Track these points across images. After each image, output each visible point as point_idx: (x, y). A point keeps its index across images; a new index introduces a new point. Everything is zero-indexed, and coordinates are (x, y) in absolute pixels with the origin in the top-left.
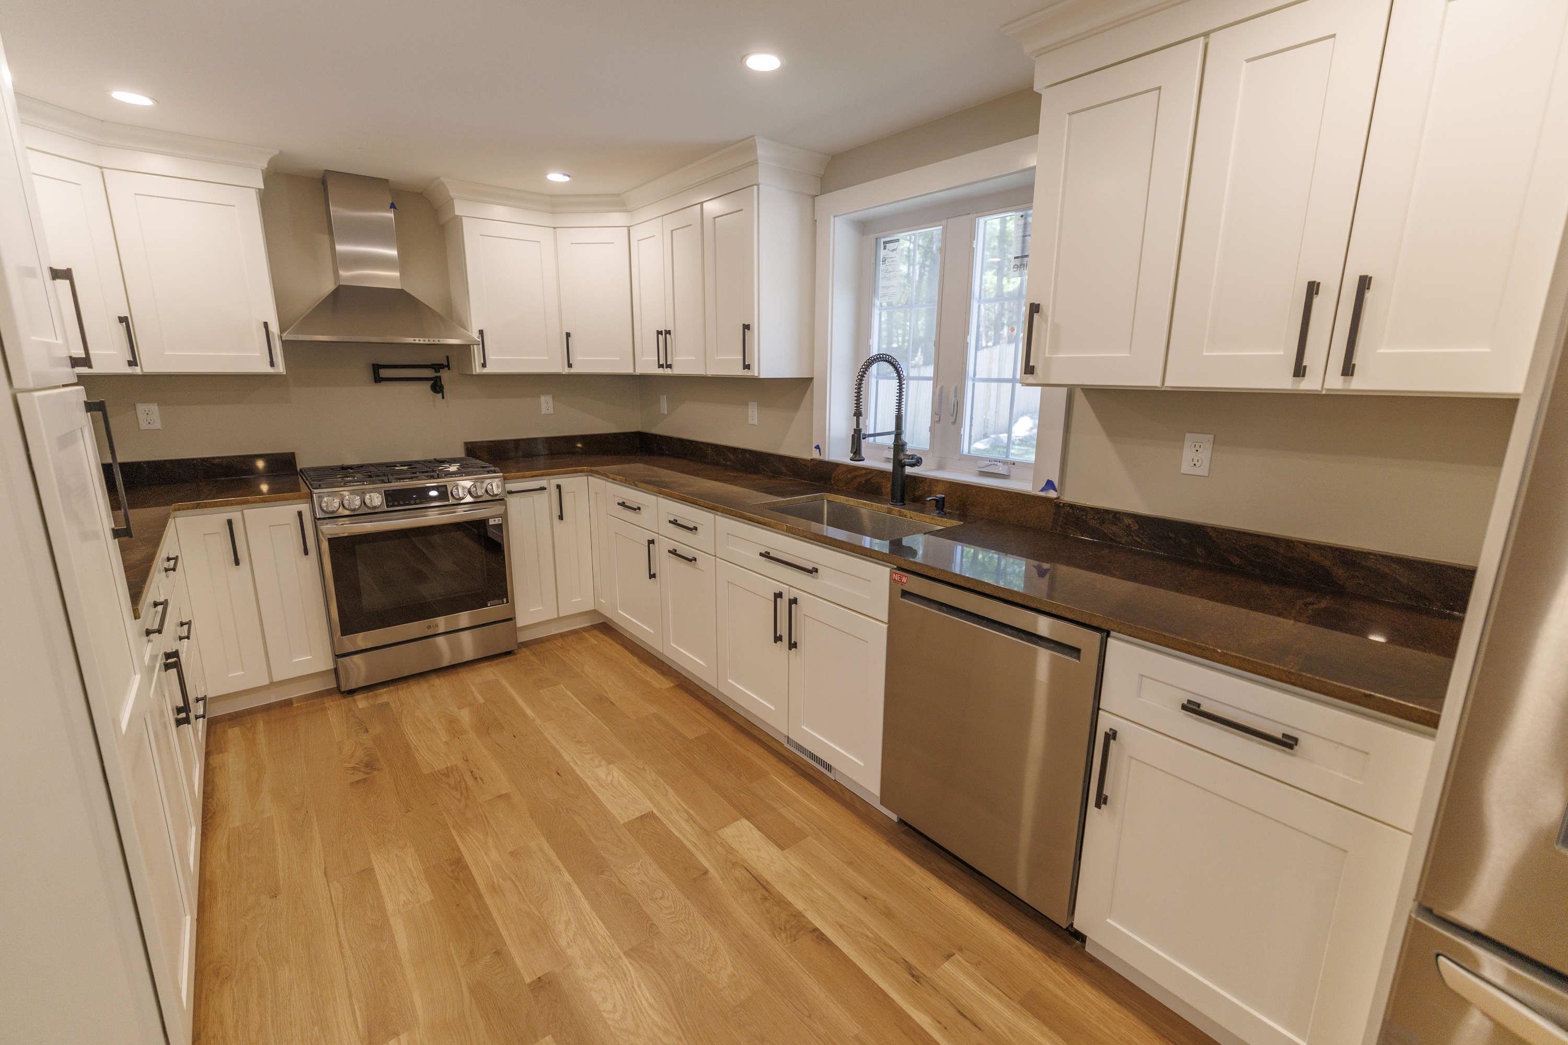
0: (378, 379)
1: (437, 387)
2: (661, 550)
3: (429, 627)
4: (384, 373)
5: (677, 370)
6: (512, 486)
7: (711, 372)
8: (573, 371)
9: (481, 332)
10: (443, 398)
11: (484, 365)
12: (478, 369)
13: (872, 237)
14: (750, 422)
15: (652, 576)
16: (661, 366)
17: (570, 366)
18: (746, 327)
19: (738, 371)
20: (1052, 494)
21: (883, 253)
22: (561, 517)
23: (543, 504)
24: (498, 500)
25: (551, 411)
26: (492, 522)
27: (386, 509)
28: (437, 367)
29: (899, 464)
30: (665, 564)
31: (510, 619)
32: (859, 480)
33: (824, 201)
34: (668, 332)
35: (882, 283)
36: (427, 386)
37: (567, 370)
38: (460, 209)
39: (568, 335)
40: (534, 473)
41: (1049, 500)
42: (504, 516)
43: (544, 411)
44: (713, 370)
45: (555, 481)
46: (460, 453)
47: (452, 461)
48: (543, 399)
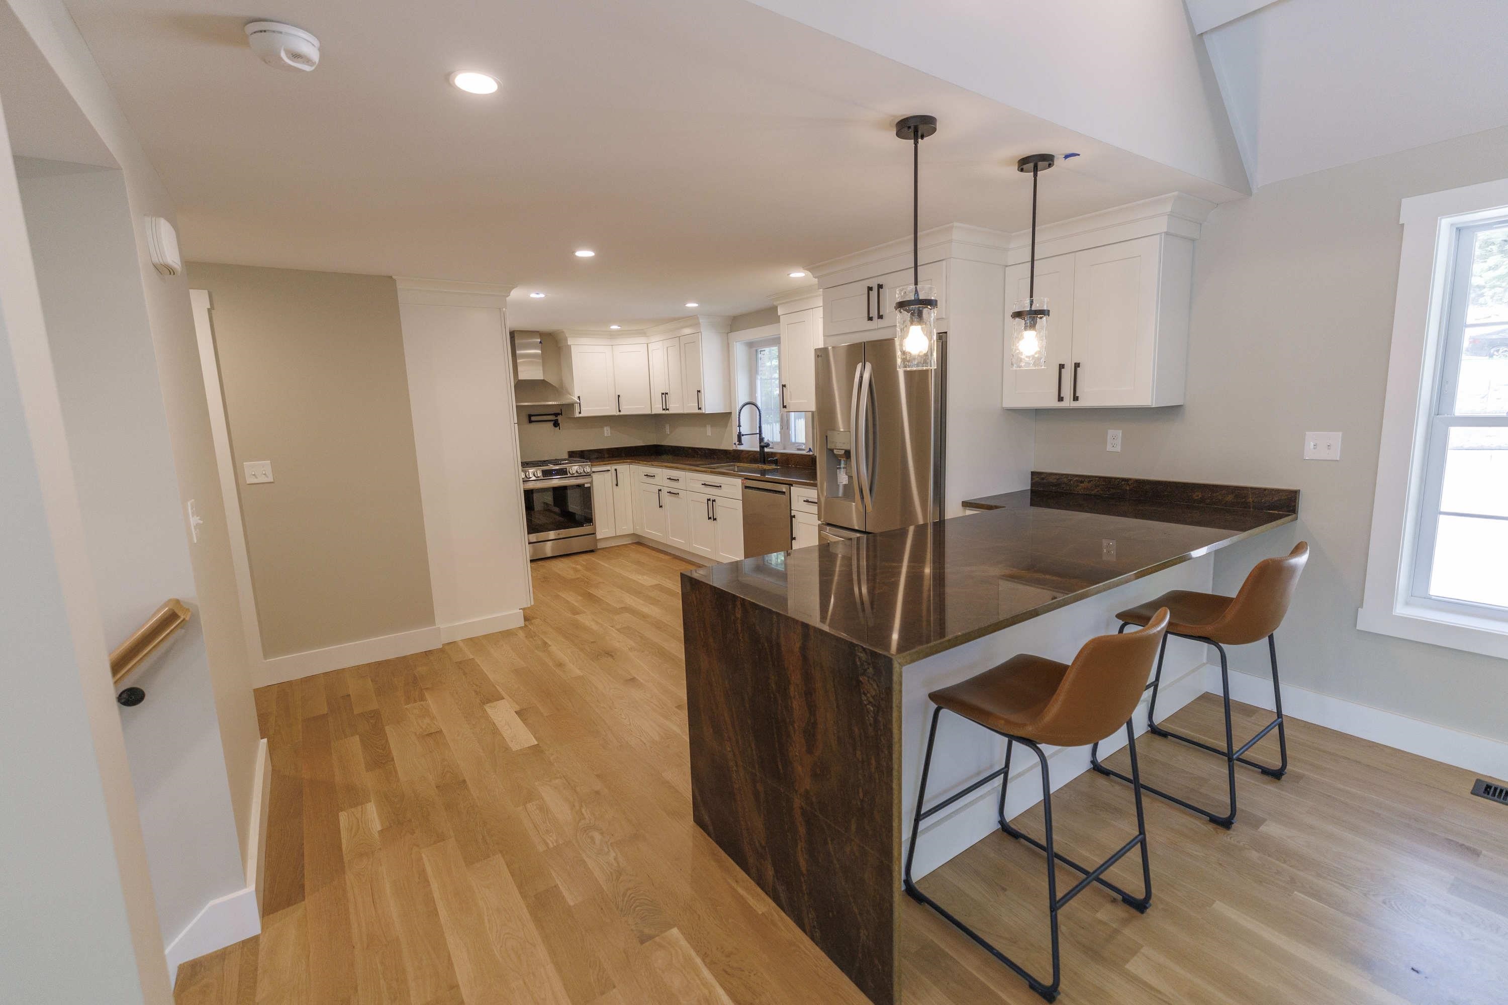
0: (530, 422)
1: (556, 424)
2: (664, 493)
3: (559, 534)
4: (533, 418)
5: (671, 411)
6: (594, 469)
7: (686, 412)
8: (621, 413)
9: (579, 397)
10: (559, 429)
11: (580, 413)
12: (577, 415)
13: (755, 349)
14: (708, 434)
15: (661, 507)
16: (664, 409)
17: (620, 411)
18: (699, 391)
19: (697, 411)
20: (811, 453)
21: (760, 356)
22: (617, 485)
23: (608, 478)
24: (588, 475)
25: (610, 435)
26: (586, 486)
27: (543, 478)
28: (556, 415)
29: (762, 447)
30: (667, 499)
31: (593, 534)
32: (750, 457)
33: (732, 335)
34: (667, 393)
35: (760, 369)
36: (551, 424)
37: (618, 413)
38: (570, 342)
39: (619, 396)
40: (604, 463)
41: (809, 455)
42: (591, 483)
43: (606, 435)
44: (686, 411)
45: (614, 467)
46: (567, 457)
47: (565, 460)
48: (605, 428)
